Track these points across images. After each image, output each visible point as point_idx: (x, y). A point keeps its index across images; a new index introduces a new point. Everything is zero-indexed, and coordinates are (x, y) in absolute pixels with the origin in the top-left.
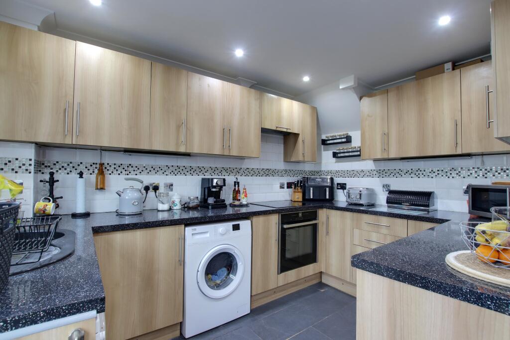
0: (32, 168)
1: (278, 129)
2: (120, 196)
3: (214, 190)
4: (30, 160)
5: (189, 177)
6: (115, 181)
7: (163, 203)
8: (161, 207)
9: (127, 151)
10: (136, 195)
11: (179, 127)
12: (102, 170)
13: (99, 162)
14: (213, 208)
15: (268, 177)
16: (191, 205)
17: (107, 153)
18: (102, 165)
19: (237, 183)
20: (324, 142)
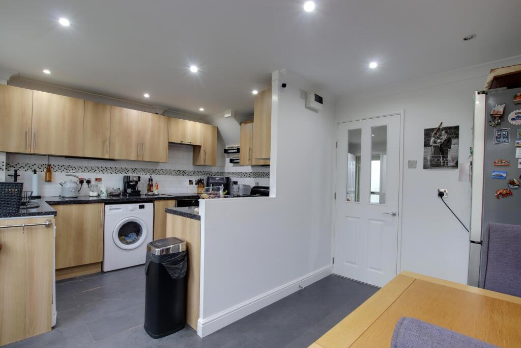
0: (4, 168)
1: (182, 143)
2: (62, 185)
3: (132, 184)
4: (3, 162)
5: (114, 175)
6: (59, 176)
7: (93, 191)
8: (91, 194)
9: (66, 157)
10: (73, 185)
11: (104, 142)
12: (49, 169)
13: (47, 163)
14: (129, 196)
15: (179, 176)
16: (114, 194)
17: (53, 158)
18: (49, 165)
19: (150, 180)
20: (226, 151)
